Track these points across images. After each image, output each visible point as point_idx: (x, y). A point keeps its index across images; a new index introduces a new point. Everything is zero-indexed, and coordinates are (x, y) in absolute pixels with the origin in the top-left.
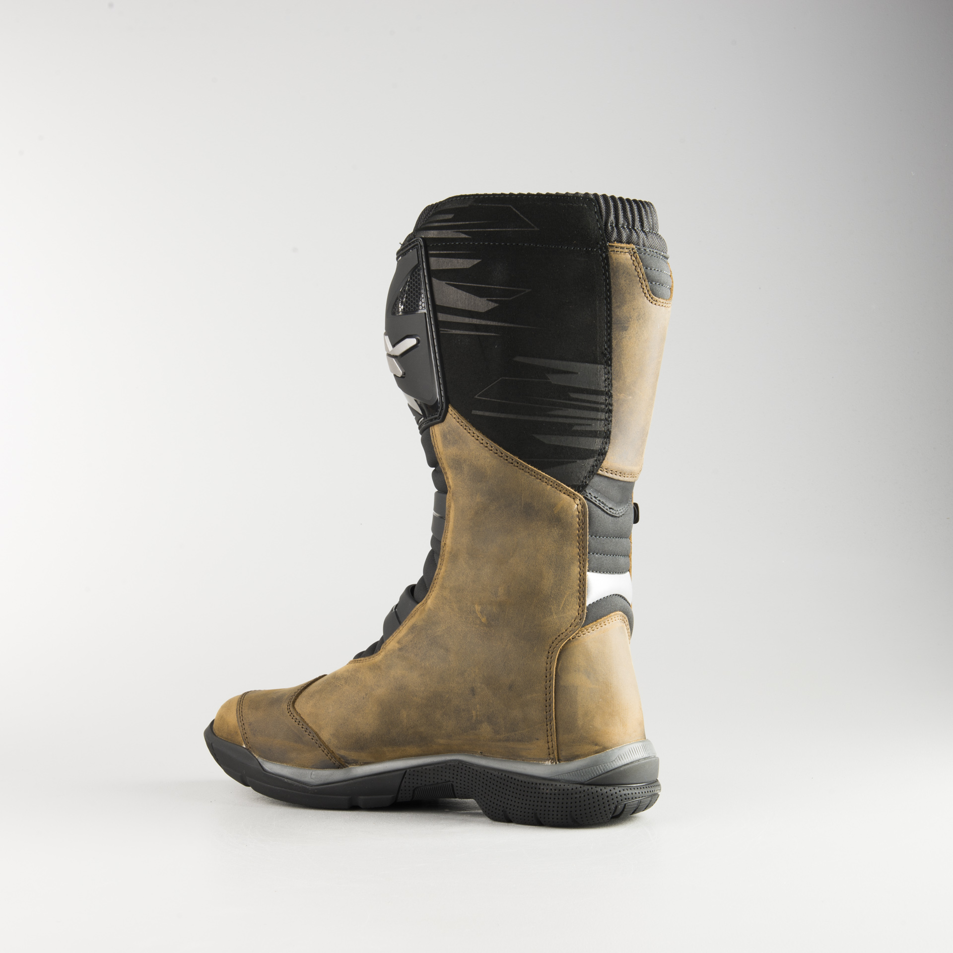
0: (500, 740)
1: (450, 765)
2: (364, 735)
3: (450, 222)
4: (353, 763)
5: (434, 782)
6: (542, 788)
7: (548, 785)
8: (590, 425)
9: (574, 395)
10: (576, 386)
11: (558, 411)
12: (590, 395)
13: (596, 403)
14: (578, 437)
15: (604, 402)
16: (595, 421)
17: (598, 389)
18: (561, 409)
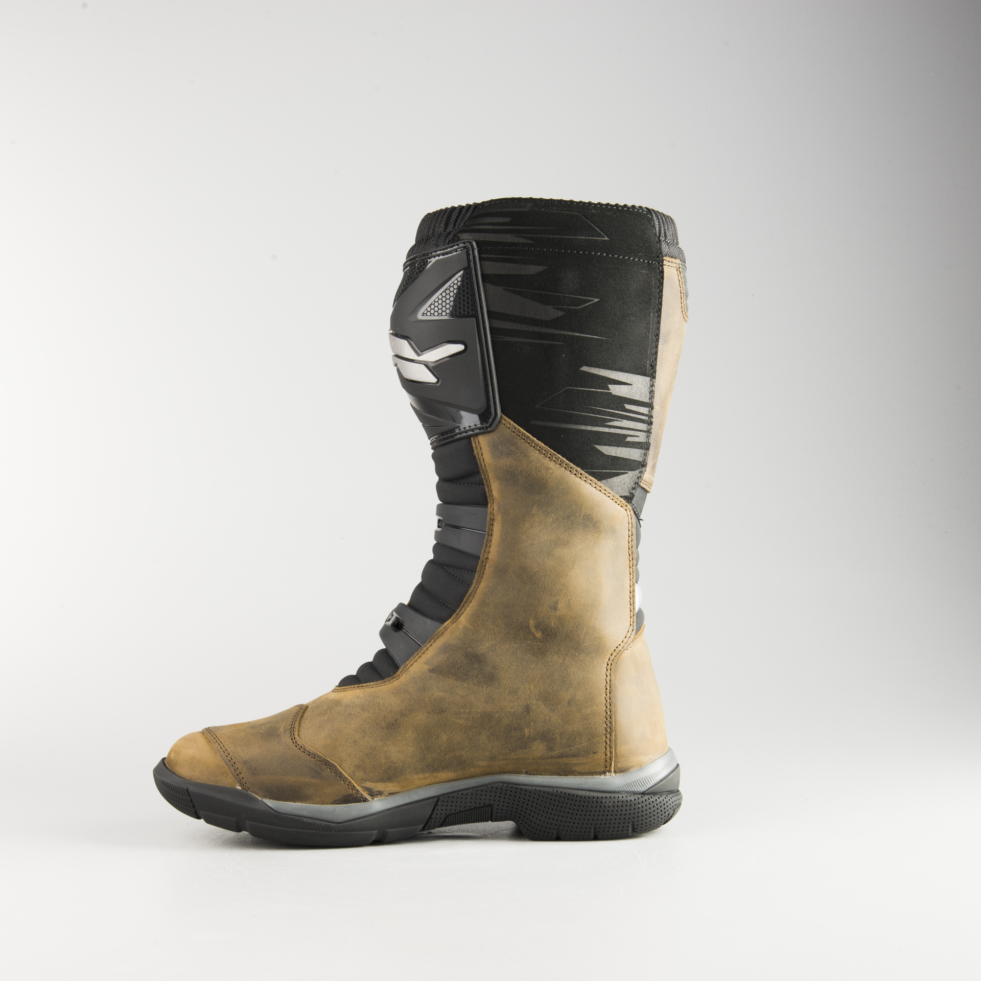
0: (552, 757)
1: (492, 787)
2: (395, 763)
3: (507, 225)
4: (378, 795)
5: (470, 807)
6: (604, 801)
7: (610, 797)
8: (638, 436)
9: (628, 407)
10: (630, 397)
11: (616, 422)
12: (640, 407)
13: (643, 414)
14: (630, 449)
15: (648, 413)
16: (641, 433)
17: (645, 401)
18: (618, 421)
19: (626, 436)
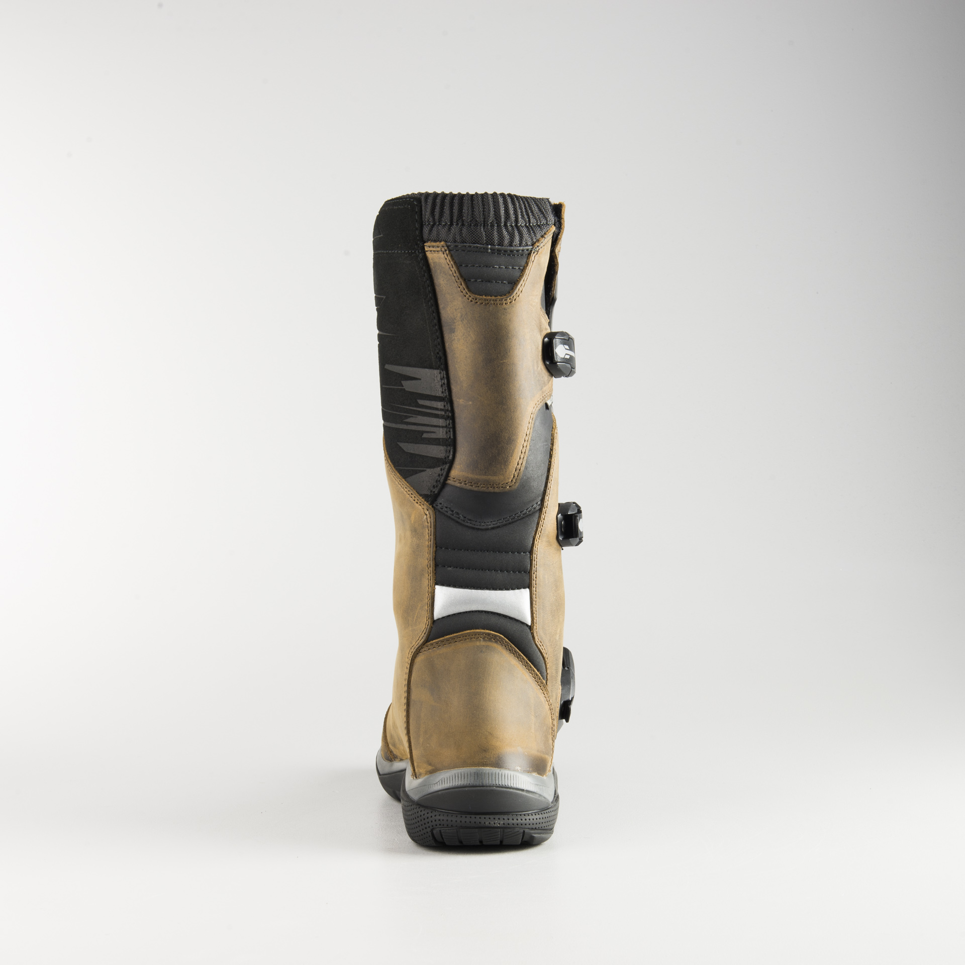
8: (434, 432)
9: (421, 402)
10: (422, 392)
11: (411, 418)
12: (433, 402)
13: (437, 409)
14: (427, 446)
15: (442, 407)
16: (438, 429)
17: (437, 395)
18: (413, 417)
19: (423, 432)
